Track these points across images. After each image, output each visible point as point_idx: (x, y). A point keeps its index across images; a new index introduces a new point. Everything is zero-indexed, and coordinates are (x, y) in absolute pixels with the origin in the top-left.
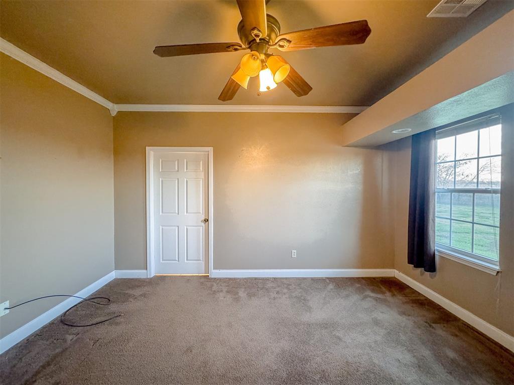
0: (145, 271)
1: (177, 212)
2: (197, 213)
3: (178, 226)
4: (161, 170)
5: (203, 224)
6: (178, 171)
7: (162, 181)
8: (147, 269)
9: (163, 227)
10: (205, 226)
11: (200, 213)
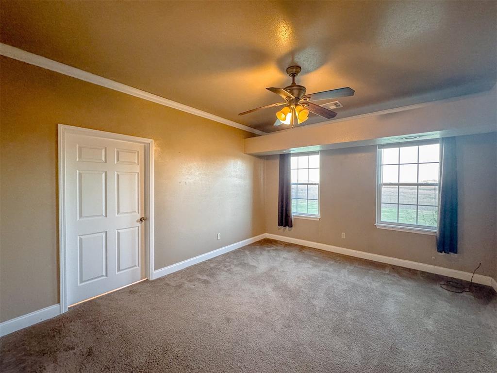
0: (56, 306)
1: (104, 214)
2: (131, 212)
3: (106, 232)
4: (77, 160)
5: (139, 224)
6: (106, 162)
7: (80, 174)
8: (59, 302)
9: (81, 237)
10: (141, 226)
11: (135, 212)
